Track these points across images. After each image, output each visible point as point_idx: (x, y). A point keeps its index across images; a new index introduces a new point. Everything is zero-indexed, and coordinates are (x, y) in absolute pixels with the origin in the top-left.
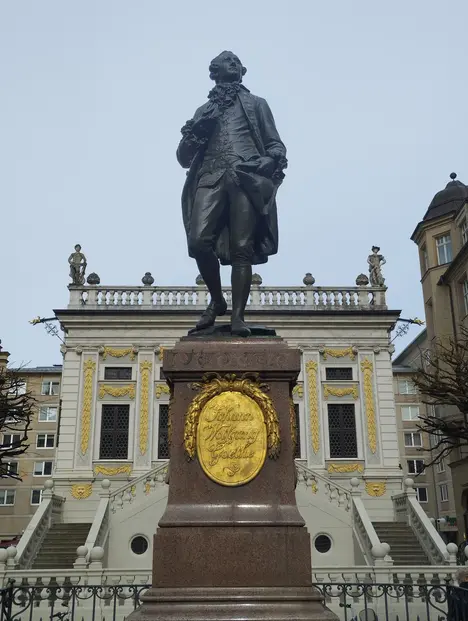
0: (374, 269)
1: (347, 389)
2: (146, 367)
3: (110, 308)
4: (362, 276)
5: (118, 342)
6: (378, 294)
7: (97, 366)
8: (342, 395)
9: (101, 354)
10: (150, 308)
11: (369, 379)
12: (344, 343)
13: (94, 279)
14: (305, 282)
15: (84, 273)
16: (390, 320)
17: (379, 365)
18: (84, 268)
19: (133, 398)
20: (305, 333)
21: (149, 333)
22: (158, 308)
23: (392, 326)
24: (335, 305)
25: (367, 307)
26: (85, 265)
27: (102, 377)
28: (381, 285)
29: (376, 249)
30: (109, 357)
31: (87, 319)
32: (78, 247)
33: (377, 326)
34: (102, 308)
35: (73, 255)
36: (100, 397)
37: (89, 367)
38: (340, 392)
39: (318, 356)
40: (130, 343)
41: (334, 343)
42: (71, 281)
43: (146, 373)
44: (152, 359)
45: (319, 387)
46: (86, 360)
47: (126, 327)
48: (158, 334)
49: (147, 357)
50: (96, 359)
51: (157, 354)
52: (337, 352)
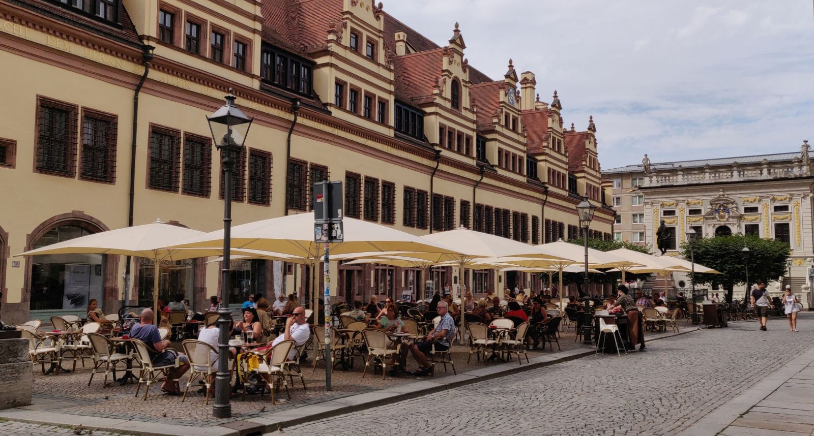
0: (804, 153)
1: (785, 216)
2: (682, 210)
7: (659, 211)
8: (782, 219)
9: (661, 205)
11: (798, 210)
12: (784, 194)
15: (649, 168)
17: (803, 203)
19: (677, 224)
20: (762, 190)
21: (683, 195)
22: (685, 183)
24: (780, 174)
26: (650, 164)
27: (662, 215)
28: (807, 162)
29: (806, 141)
30: (664, 206)
31: (653, 190)
32: (646, 155)
34: (659, 184)
35: (644, 160)
37: (656, 211)
38: (781, 217)
39: (770, 201)
40: (673, 199)
41: (779, 194)
43: (682, 212)
44: (684, 206)
45: (770, 215)
46: (654, 208)
47: (672, 193)
48: (686, 194)
49: (682, 205)
50: (659, 208)
51: (687, 204)
52: (780, 198)
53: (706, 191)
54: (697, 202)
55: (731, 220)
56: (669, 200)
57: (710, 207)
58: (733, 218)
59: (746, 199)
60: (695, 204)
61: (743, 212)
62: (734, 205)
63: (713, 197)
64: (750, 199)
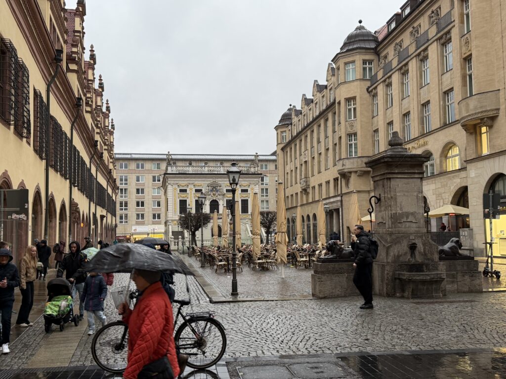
1: (246, 195)
2: (191, 189)
6: (257, 168)
7: (177, 189)
8: (245, 197)
9: (178, 186)
10: (191, 172)
12: (246, 182)
13: (175, 163)
16: (259, 176)
17: (256, 188)
19: (188, 198)
21: (191, 180)
24: (244, 171)
27: (179, 192)
28: (258, 165)
29: (257, 153)
30: (180, 186)
31: (174, 176)
36: (179, 197)
37: (175, 189)
39: (239, 186)
40: (186, 182)
41: (243, 182)
43: (191, 191)
44: (193, 187)
45: (240, 195)
46: (174, 187)
47: (185, 178)
48: (194, 180)
49: (191, 186)
50: (177, 187)
51: (194, 185)
52: (244, 185)
53: (206, 178)
54: (200, 184)
55: (218, 196)
56: (183, 182)
57: (208, 188)
58: (220, 195)
59: (227, 184)
60: (199, 186)
61: (225, 192)
62: (221, 188)
63: (209, 182)
64: (229, 185)
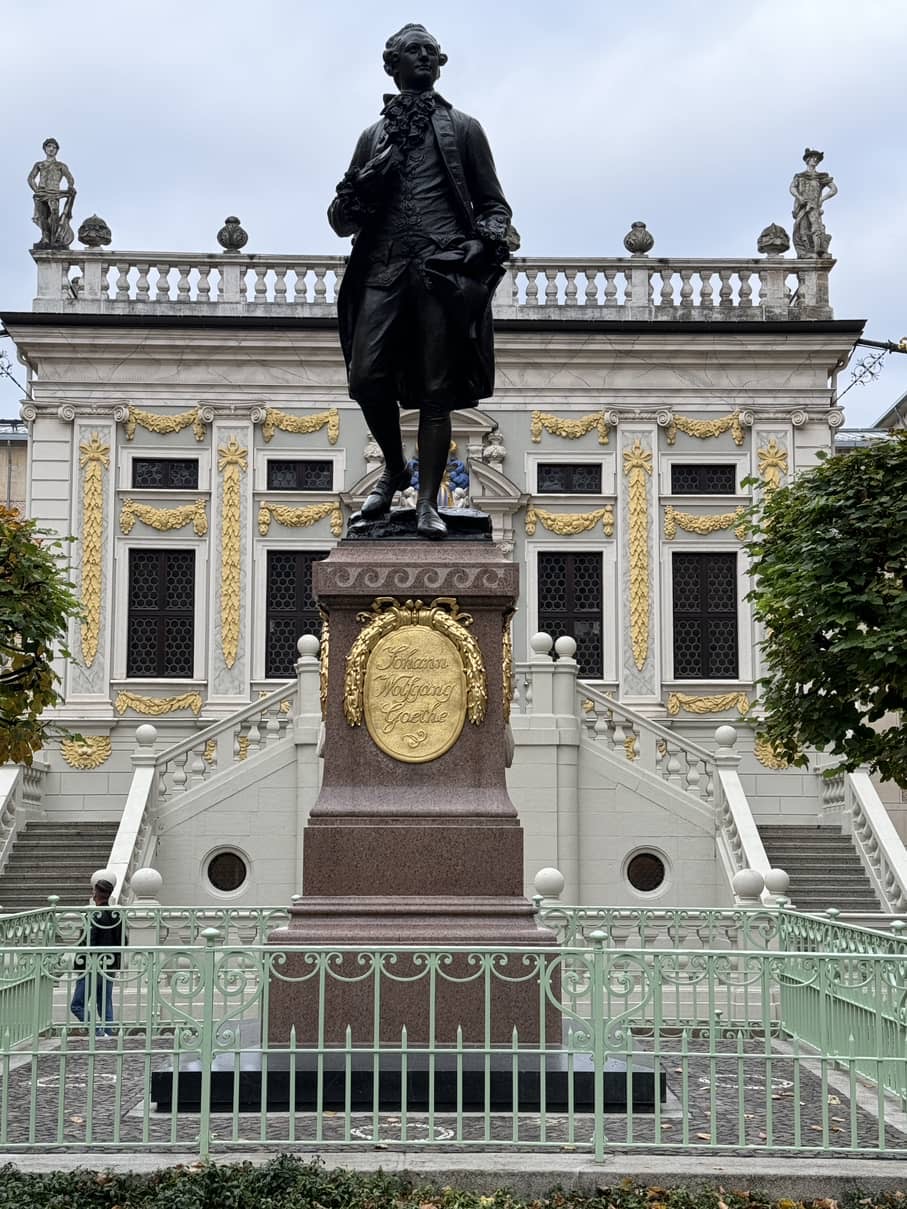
0: (806, 212)
1: (721, 517)
2: (233, 460)
3: (141, 310)
4: (774, 231)
5: (165, 397)
6: (812, 279)
7: (112, 455)
8: (707, 532)
9: (122, 425)
10: (240, 311)
12: (718, 404)
13: (95, 232)
14: (630, 246)
15: (69, 216)
16: (837, 344)
18: (70, 204)
19: (202, 534)
20: (623, 380)
21: (239, 376)
22: (259, 313)
23: (842, 360)
24: (703, 306)
25: (781, 312)
26: (71, 194)
27: (126, 484)
28: (820, 254)
29: (813, 156)
30: (141, 435)
31: (83, 337)
32: (51, 145)
33: (804, 362)
34: (120, 310)
35: (38, 168)
36: (124, 530)
37: (95, 456)
38: (701, 524)
39: (654, 435)
40: (189, 398)
41: (694, 403)
42: (37, 234)
43: (234, 474)
44: (247, 439)
45: (654, 511)
46: (82, 437)
48: (260, 376)
49: (235, 434)
50: (110, 438)
51: (259, 426)
52: (700, 424)
54: (309, 419)
56: (163, 397)
59: (550, 420)
60: (300, 431)
61: (531, 486)
62: (494, 449)
64: (567, 423)
